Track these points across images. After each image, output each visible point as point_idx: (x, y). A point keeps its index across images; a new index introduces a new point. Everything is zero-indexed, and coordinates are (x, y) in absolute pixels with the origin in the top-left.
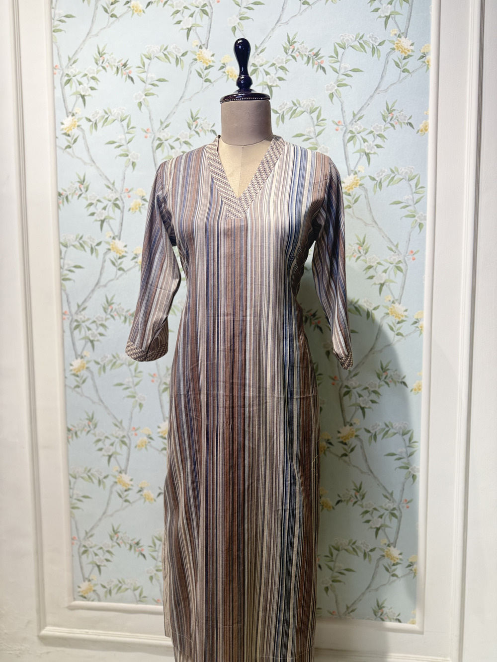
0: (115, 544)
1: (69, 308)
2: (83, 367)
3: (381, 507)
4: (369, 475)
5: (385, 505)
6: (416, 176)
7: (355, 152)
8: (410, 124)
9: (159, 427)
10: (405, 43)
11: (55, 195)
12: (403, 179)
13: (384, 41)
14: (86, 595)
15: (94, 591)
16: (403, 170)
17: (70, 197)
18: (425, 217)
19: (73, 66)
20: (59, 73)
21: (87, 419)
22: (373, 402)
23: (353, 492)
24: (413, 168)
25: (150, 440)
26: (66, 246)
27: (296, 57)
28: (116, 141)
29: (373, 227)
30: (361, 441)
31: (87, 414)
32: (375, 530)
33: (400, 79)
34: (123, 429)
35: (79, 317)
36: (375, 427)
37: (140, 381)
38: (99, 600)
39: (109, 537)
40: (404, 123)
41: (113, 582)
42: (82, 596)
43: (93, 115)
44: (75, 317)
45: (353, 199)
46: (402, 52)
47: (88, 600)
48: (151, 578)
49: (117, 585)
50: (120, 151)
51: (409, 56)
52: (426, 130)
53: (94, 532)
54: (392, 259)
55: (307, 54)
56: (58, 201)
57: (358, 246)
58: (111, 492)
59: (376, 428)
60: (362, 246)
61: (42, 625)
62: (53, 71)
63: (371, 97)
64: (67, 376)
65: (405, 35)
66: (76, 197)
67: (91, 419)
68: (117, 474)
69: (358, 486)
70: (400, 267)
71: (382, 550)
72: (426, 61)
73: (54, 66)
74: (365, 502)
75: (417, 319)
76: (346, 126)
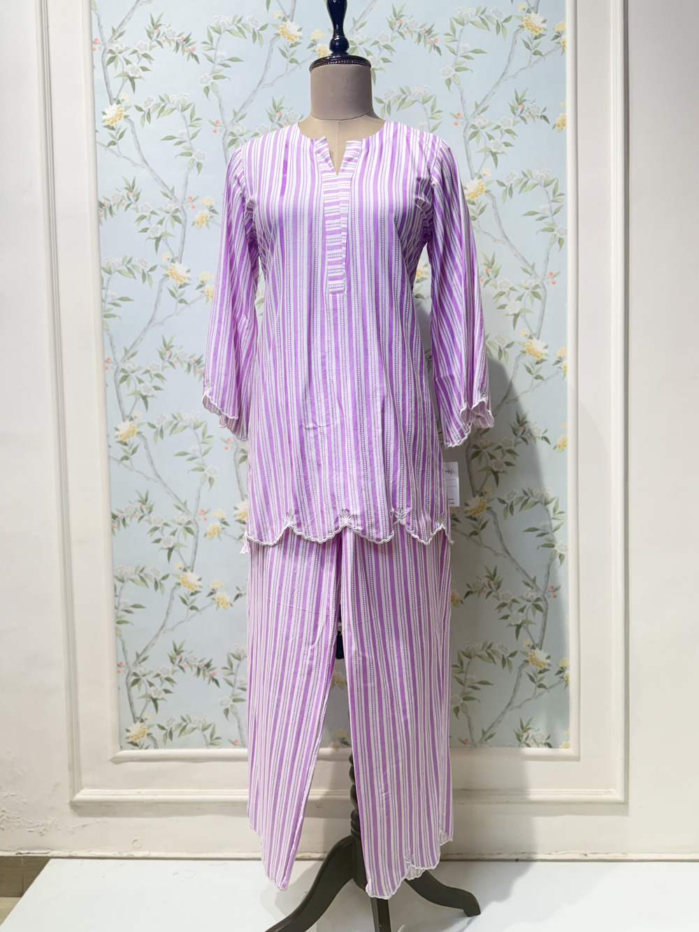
0: (177, 668)
1: (114, 353)
2: (133, 432)
3: (522, 598)
4: (505, 557)
5: (527, 595)
6: (553, 180)
7: (479, 152)
8: (545, 117)
9: (236, 509)
10: (536, 19)
11: (94, 206)
12: (537, 184)
13: (510, 17)
14: (137, 741)
15: (149, 734)
16: (537, 173)
17: (114, 209)
18: (566, 230)
19: (119, 40)
20: (100, 49)
21: (139, 501)
22: (508, 464)
23: (486, 581)
24: (549, 171)
25: (224, 526)
26: (109, 272)
27: (404, 33)
28: (176, 136)
29: (504, 243)
30: (494, 514)
31: (139, 493)
32: (515, 628)
33: (531, 64)
34: (188, 513)
35: (127, 366)
36: (511, 496)
37: (211, 448)
38: (156, 747)
39: (169, 659)
40: (537, 116)
41: (174, 720)
42: (132, 743)
43: (145, 102)
44: (122, 366)
45: (478, 208)
46: (532, 30)
47: (141, 748)
48: (227, 711)
49: (180, 725)
50: (180, 149)
51: (541, 35)
52: (564, 125)
53: (148, 653)
54: (527, 283)
55: (418, 30)
56: (98, 214)
57: (486, 267)
58: (172, 598)
59: (513, 497)
60: (490, 268)
61: (75, 787)
62: (92, 46)
63: (497, 84)
64: (111, 445)
65: (535, 10)
66: (122, 208)
67: (144, 501)
68: (180, 572)
69: (492, 572)
70: (537, 293)
71: (525, 654)
72: (561, 42)
73: (93, 40)
74: (501, 592)
75: (560, 358)
76: (467, 119)
